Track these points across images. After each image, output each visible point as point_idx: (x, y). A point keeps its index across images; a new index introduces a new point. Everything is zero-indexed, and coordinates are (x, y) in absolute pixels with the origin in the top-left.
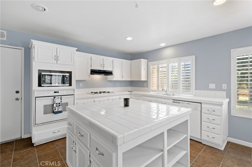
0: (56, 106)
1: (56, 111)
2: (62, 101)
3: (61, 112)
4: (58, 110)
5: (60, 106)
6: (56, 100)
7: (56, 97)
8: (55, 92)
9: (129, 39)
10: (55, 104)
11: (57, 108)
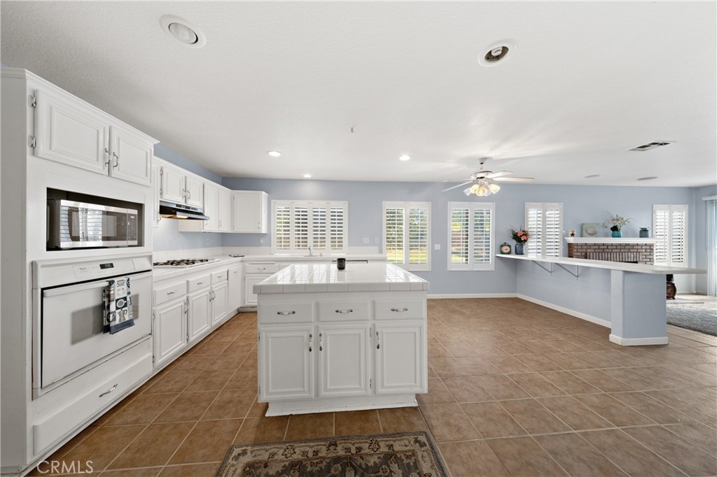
0: (117, 308)
1: (117, 322)
2: (131, 290)
3: (129, 324)
4: (122, 318)
5: (126, 305)
6: (117, 289)
7: (116, 280)
8: (103, 267)
9: (274, 154)
10: (115, 302)
11: (119, 313)
